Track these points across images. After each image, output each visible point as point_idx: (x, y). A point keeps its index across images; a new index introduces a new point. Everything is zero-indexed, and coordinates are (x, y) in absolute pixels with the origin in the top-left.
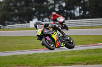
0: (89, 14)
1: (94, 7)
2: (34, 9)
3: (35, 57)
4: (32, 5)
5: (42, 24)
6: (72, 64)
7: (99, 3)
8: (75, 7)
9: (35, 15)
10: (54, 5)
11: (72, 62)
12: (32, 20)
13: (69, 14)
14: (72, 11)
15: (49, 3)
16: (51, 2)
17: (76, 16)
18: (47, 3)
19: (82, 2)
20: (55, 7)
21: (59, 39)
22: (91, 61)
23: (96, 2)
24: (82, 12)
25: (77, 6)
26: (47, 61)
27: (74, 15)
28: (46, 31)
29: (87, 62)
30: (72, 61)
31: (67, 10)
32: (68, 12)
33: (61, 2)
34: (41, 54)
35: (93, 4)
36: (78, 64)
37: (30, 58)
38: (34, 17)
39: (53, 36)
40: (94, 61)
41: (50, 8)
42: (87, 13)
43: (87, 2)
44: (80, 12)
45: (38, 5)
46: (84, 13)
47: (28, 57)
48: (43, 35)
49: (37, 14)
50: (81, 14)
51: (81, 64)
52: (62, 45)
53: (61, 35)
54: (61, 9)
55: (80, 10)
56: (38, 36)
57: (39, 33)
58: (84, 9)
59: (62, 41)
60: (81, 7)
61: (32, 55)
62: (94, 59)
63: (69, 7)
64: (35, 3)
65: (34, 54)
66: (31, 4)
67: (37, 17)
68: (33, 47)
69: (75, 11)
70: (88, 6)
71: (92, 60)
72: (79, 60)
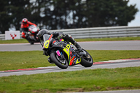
0: (86, 21)
1: (93, 12)
2: (11, 14)
3: (13, 81)
4: (9, 8)
5: (49, 34)
6: (63, 90)
7: (101, 6)
8: (68, 11)
9: (12, 23)
10: (39, 8)
11: (63, 88)
12: (8, 30)
13: (59, 22)
14: (64, 17)
15: (31, 6)
16: (34, 4)
17: (68, 23)
18: (29, 6)
19: (77, 4)
20: (39, 12)
21: (73, 53)
22: (88, 86)
23: (96, 4)
24: (77, 18)
25: (70, 10)
26: (29, 86)
27: (66, 23)
28: (56, 43)
29: (83, 87)
30: (63, 85)
31: (56, 16)
32: (58, 18)
33: (48, 4)
34: (20, 76)
35: (92, 8)
36: (71, 90)
37: (5, 82)
38: (11, 25)
39: (65, 50)
40: (92, 86)
41: (32, 13)
42: (84, 19)
43: (83, 4)
44: (74, 18)
45: (17, 8)
46: (80, 20)
47: (3, 81)
48: (51, 49)
49: (16, 21)
50: (76, 21)
51: (75, 90)
52: (77, 62)
53: (75, 48)
54: (49, 15)
55: (74, 16)
56: (45, 49)
57: (47, 46)
58: (79, 14)
59: (77, 57)
60: (75, 12)
61: (8, 78)
62: (93, 84)
63: (59, 11)
64: (12, 6)
65: (11, 76)
66: (7, 7)
67: (16, 26)
68: (9, 66)
69: (68, 17)
70: (86, 9)
71: (90, 84)
72: (73, 85)
